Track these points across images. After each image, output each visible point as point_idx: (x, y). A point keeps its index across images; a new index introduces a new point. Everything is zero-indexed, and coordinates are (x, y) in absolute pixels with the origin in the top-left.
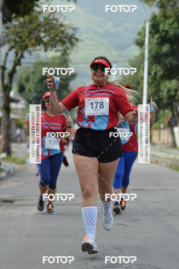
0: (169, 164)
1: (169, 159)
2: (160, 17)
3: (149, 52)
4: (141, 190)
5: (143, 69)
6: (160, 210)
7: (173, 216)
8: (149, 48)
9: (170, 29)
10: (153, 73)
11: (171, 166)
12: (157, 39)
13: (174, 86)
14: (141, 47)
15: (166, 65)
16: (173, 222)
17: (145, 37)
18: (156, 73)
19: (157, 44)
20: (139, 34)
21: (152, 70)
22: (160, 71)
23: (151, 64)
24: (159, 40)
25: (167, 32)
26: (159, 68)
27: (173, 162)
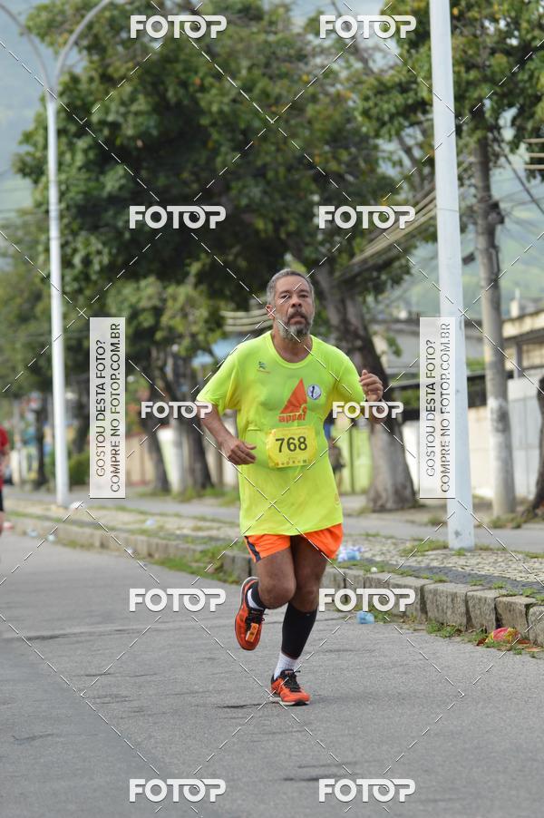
0: (144, 550)
1: (143, 532)
2: (91, 80)
3: (62, 195)
4: (52, 637)
5: (47, 250)
6: (107, 700)
7: (149, 715)
8: (60, 183)
9: (125, 115)
10: (77, 260)
11: (150, 555)
12: (85, 151)
13: (150, 298)
14: (36, 182)
15: (119, 234)
16: (150, 737)
17: (45, 147)
18: (87, 262)
19: (87, 166)
20: (28, 138)
21: (75, 251)
22: (99, 253)
23: (69, 233)
24: (91, 155)
25: (115, 126)
26: (96, 245)
27: (155, 541)
